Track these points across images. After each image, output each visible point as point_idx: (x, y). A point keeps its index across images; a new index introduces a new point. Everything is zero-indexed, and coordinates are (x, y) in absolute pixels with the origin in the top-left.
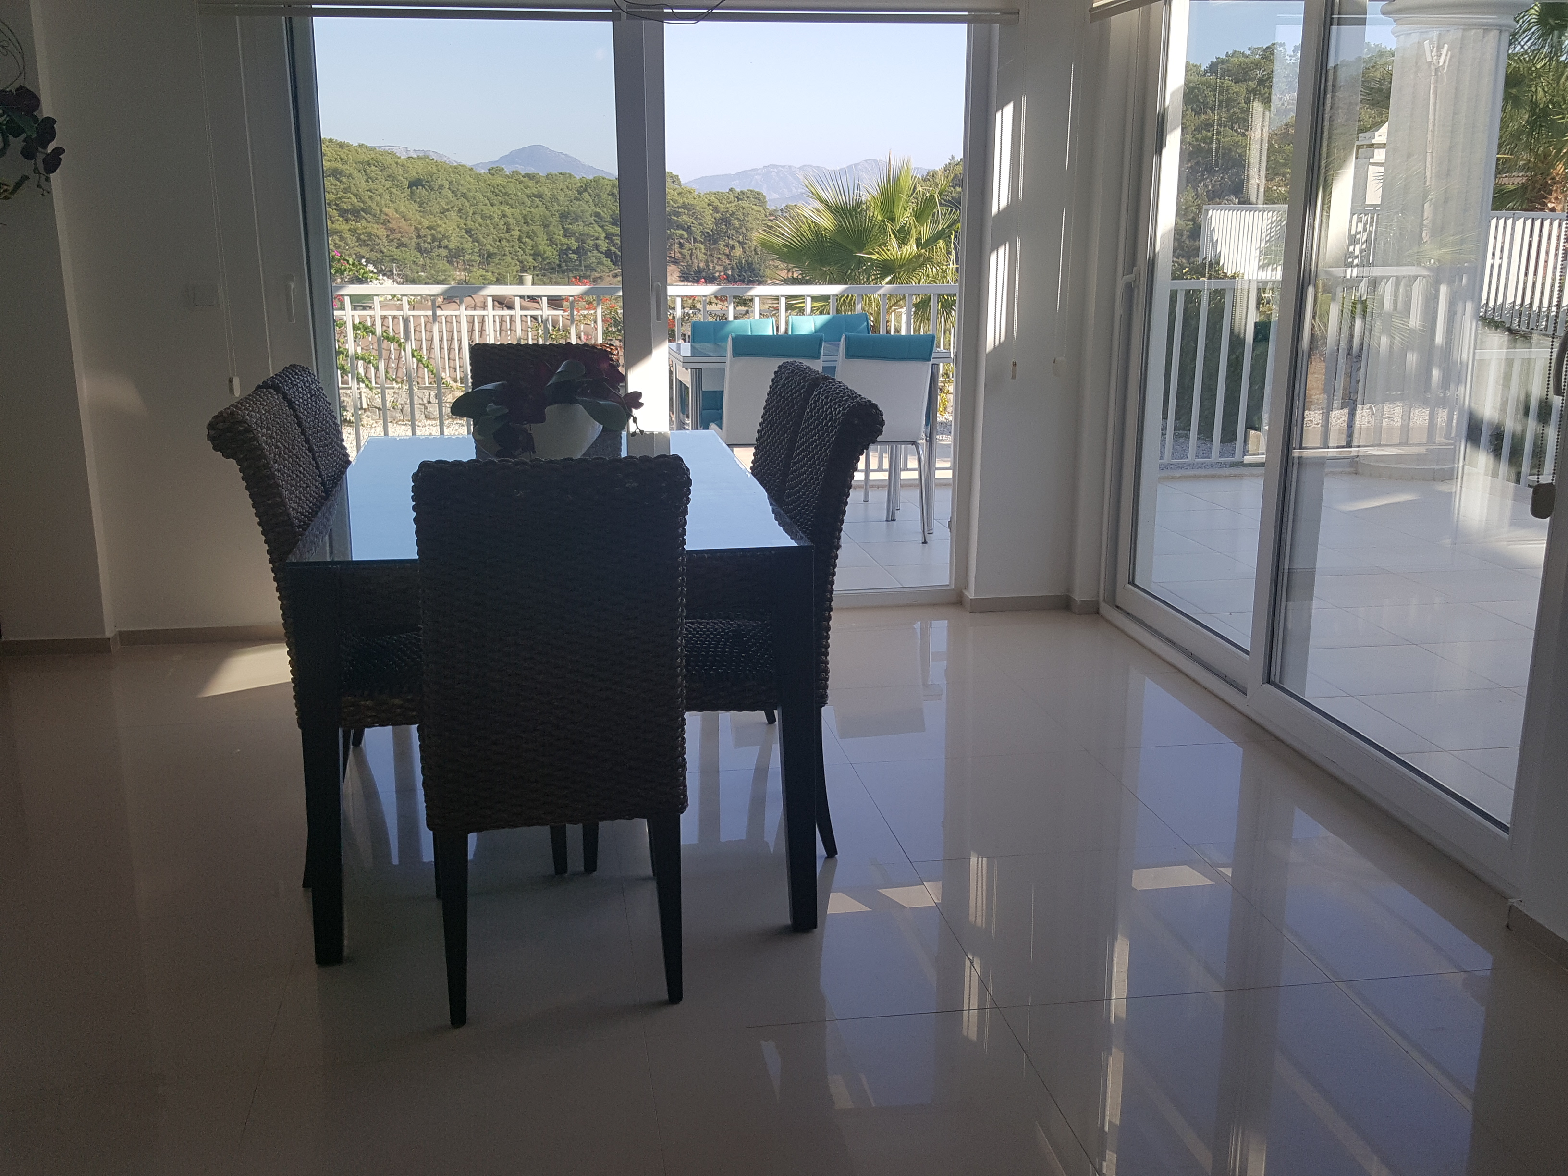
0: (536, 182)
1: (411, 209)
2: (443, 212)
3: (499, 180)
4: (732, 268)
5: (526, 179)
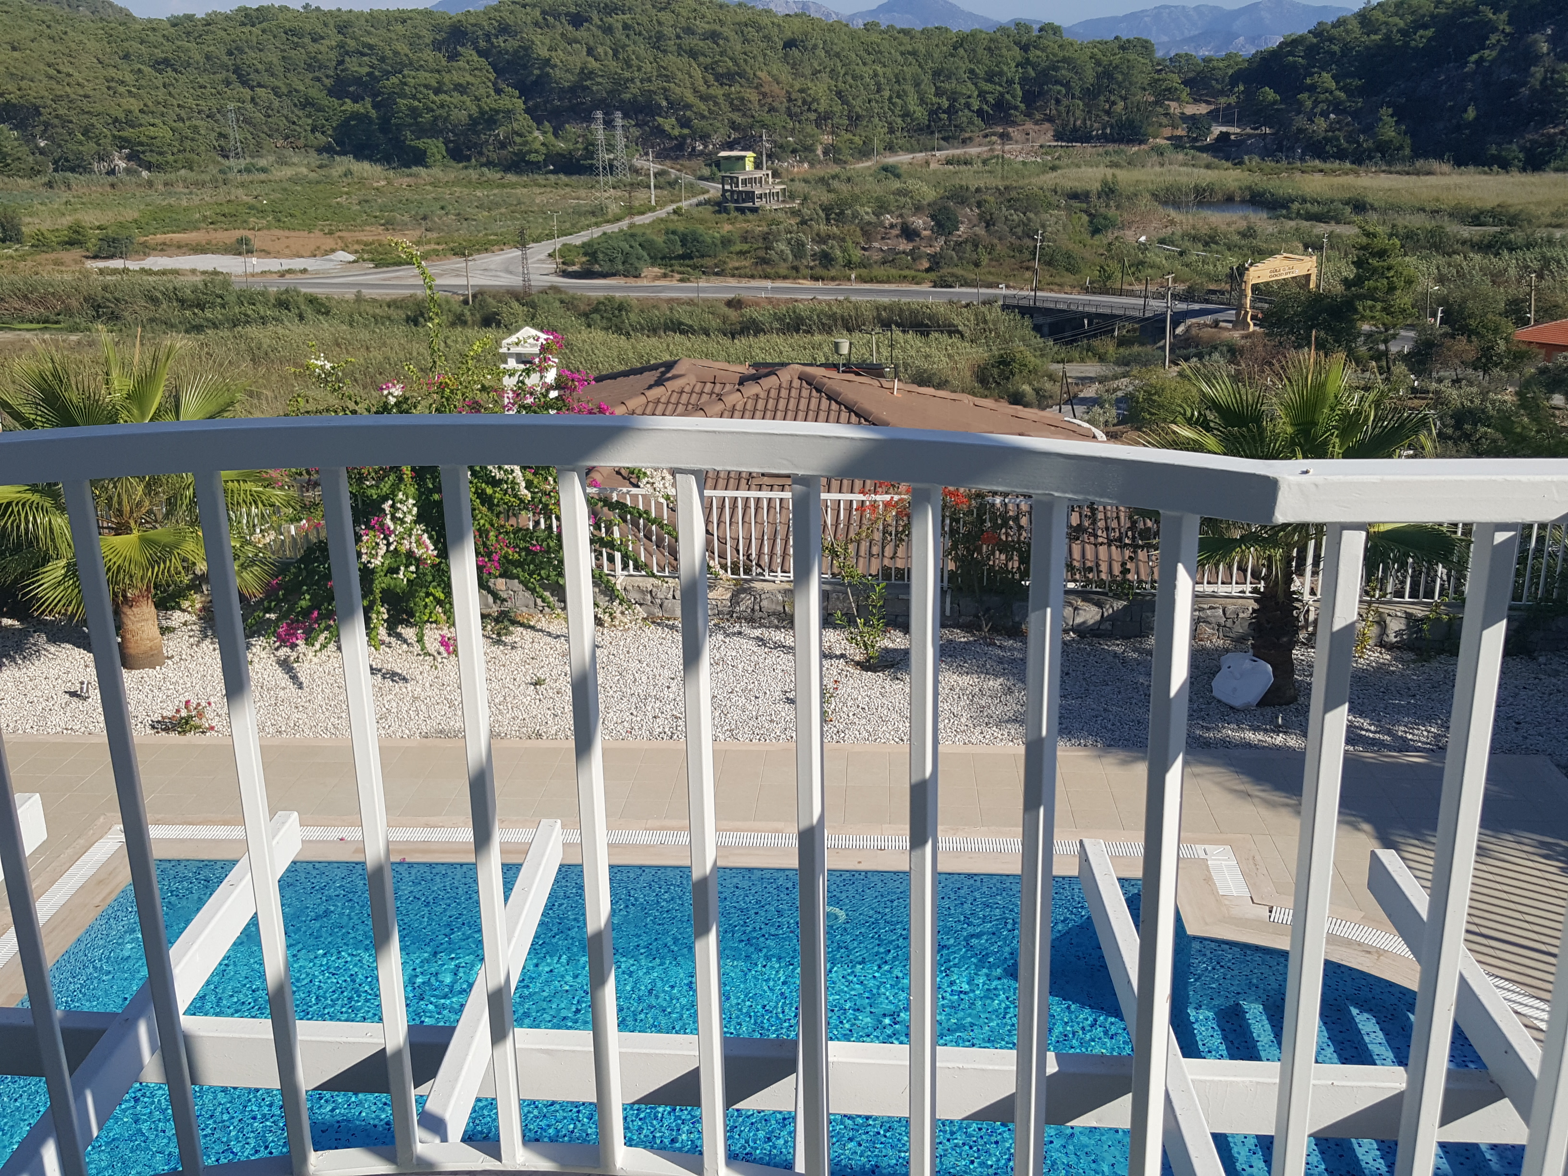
0: (911, 38)
1: (784, 73)
2: (815, 73)
3: (874, 37)
4: (1112, 127)
5: (901, 35)
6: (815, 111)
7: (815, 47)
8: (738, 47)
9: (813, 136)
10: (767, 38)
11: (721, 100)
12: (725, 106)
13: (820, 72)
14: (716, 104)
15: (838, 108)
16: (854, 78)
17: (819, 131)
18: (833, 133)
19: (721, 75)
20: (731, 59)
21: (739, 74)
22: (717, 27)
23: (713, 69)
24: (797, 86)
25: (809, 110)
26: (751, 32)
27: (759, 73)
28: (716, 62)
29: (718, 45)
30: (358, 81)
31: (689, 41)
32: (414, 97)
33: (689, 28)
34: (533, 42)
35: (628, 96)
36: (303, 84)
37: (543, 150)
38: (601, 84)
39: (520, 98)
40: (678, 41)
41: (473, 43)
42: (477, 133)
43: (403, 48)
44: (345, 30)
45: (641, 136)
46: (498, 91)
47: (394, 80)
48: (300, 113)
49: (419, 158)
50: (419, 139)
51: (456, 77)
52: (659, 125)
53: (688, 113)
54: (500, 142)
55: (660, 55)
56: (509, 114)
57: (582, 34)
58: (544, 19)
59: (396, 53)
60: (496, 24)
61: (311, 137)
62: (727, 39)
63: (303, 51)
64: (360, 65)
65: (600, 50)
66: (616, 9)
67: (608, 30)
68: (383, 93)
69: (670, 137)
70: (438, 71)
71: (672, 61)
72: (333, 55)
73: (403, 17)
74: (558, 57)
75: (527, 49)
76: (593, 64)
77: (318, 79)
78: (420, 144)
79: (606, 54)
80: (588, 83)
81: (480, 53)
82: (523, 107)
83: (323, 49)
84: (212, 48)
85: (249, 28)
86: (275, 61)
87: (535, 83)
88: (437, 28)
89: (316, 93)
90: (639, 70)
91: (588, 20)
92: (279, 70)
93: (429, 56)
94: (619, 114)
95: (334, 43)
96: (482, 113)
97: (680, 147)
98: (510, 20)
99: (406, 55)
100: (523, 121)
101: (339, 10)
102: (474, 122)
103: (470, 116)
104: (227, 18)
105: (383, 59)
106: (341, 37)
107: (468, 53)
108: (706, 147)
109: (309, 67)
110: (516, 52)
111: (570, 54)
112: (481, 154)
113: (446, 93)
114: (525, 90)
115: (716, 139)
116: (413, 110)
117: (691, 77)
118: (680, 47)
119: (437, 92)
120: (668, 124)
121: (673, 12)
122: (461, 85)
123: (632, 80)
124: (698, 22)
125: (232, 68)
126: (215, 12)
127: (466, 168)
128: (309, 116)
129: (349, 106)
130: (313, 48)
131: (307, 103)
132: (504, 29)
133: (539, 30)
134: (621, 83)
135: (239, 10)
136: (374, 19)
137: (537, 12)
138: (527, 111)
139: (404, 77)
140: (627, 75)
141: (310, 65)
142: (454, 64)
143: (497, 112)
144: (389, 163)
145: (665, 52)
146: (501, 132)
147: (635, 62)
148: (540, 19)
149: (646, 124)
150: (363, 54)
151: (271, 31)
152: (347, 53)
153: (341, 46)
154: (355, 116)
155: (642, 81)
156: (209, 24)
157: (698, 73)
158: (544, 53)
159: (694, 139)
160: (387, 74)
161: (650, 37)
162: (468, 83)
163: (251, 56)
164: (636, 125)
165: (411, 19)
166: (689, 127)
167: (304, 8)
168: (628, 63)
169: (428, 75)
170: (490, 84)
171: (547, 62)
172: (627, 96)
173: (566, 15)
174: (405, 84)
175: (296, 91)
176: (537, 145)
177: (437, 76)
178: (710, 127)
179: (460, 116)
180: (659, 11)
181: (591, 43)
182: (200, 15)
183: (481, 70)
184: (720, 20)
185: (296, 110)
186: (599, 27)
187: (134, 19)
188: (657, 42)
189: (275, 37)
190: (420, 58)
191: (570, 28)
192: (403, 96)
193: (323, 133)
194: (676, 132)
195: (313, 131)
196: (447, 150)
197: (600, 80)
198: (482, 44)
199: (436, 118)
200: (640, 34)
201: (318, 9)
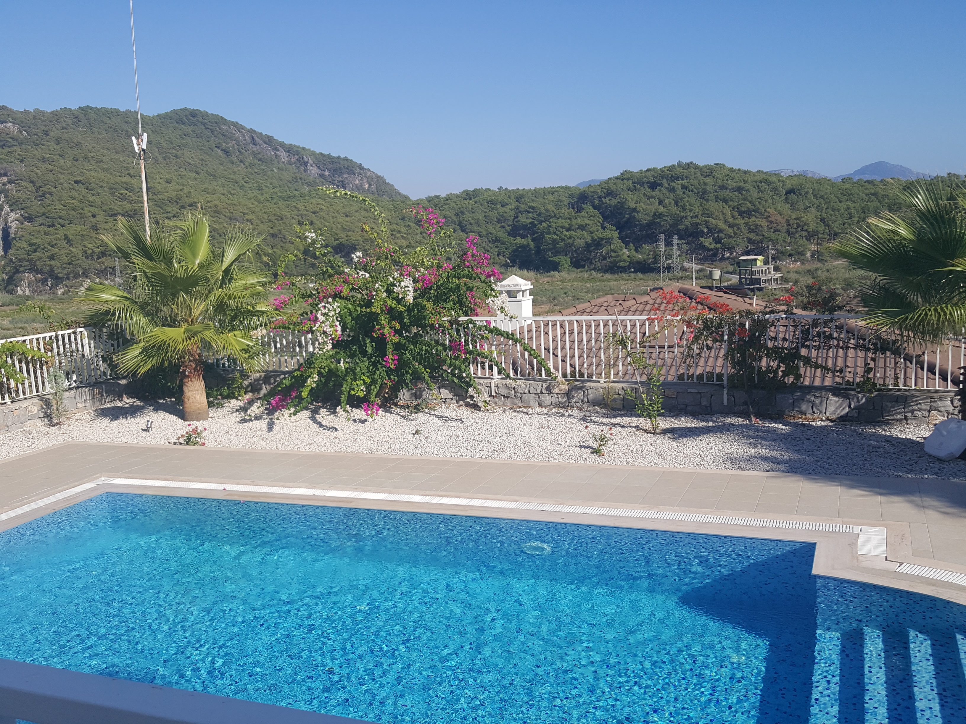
0: (874, 186)
1: (786, 208)
2: (806, 208)
3: (847, 186)
5: (867, 184)
6: (806, 230)
7: (807, 193)
8: (756, 195)
9: (804, 245)
10: (775, 189)
11: (742, 227)
12: (745, 230)
13: (810, 207)
14: (739, 229)
15: (821, 228)
16: (834, 210)
17: (809, 243)
18: (818, 244)
19: (744, 212)
20: (750, 202)
21: (754, 211)
22: (742, 184)
23: (738, 208)
24: (794, 216)
25: (802, 230)
26: (764, 186)
27: (768, 210)
28: (740, 204)
29: (742, 194)
30: (525, 227)
31: (722, 193)
32: (555, 233)
33: (723, 186)
34: (626, 200)
35: (683, 226)
36: (495, 230)
37: (628, 259)
38: (666, 221)
39: (616, 230)
40: (716, 194)
41: (591, 202)
42: (590, 252)
43: (551, 207)
44: (520, 200)
45: (690, 249)
46: (603, 228)
47: (544, 225)
48: (492, 246)
49: (555, 267)
50: (556, 256)
51: (579, 221)
52: (702, 243)
53: (721, 235)
54: (602, 256)
55: (705, 202)
56: (609, 240)
57: (656, 193)
58: (634, 186)
59: (547, 210)
60: (605, 191)
61: (497, 258)
62: (748, 190)
63: (496, 212)
64: (527, 218)
65: (667, 201)
66: (678, 178)
67: (672, 190)
68: (537, 233)
69: (708, 250)
70: (570, 219)
71: (712, 205)
72: (512, 213)
73: (552, 191)
74: (641, 206)
75: (622, 204)
76: (661, 209)
77: (503, 227)
78: (556, 259)
79: (670, 203)
80: (658, 220)
81: (594, 208)
82: (618, 235)
83: (507, 210)
84: (448, 212)
85: (468, 201)
86: (481, 218)
87: (627, 222)
88: (572, 196)
89: (502, 235)
90: (691, 211)
91: (661, 185)
92: (482, 223)
93: (565, 211)
94: (676, 237)
95: (513, 207)
96: (593, 240)
97: (715, 255)
98: (613, 188)
99: (553, 211)
100: (617, 243)
101: (518, 189)
102: (588, 245)
103: (586, 242)
104: (457, 196)
105: (539, 215)
106: (518, 203)
107: (588, 208)
108: (731, 254)
109: (499, 221)
110: (615, 206)
111: (648, 205)
112: (591, 263)
113: (573, 230)
114: (620, 228)
115: (739, 250)
116: (554, 241)
117: (723, 214)
118: (717, 197)
119: (567, 230)
120: (708, 242)
121: (714, 177)
122: (582, 225)
123: (686, 217)
124: (729, 182)
125: (457, 223)
126: (451, 194)
127: (582, 272)
128: (497, 247)
129: (519, 241)
130: (502, 210)
131: (496, 240)
132: (610, 194)
133: (630, 193)
134: (679, 220)
135: (464, 192)
136: (536, 193)
137: (630, 183)
138: (620, 238)
139: (550, 223)
140: (683, 214)
141: (499, 220)
142: (579, 214)
143: (602, 239)
144: (538, 270)
145: (707, 200)
146: (604, 251)
147: (688, 207)
148: (632, 186)
149: (694, 242)
150: (529, 212)
151: (480, 202)
152: (520, 212)
153: (517, 208)
154: (522, 246)
155: (692, 217)
156: (447, 200)
157: (728, 211)
158: (633, 205)
159: (724, 250)
160: (541, 222)
161: (699, 192)
162: (586, 224)
163: (468, 216)
164: (686, 244)
165: (557, 191)
166: (720, 243)
167: (499, 189)
168: (684, 208)
169: (563, 221)
170: (599, 224)
171: (634, 210)
172: (681, 227)
173: (647, 183)
174: (550, 226)
175: (491, 234)
176: (625, 257)
177: (569, 221)
178: (734, 243)
179: (580, 242)
180: (706, 177)
181: (662, 198)
182: (443, 195)
183: (594, 217)
184: (744, 180)
185: (490, 245)
186: (666, 188)
187: (410, 200)
188: (703, 195)
189: (482, 205)
190: (560, 213)
191: (649, 190)
192: (549, 233)
193: (504, 256)
194: (712, 246)
195: (498, 255)
196: (571, 263)
197: (666, 218)
198: (596, 202)
199: (566, 245)
200: (692, 191)
201: (506, 189)
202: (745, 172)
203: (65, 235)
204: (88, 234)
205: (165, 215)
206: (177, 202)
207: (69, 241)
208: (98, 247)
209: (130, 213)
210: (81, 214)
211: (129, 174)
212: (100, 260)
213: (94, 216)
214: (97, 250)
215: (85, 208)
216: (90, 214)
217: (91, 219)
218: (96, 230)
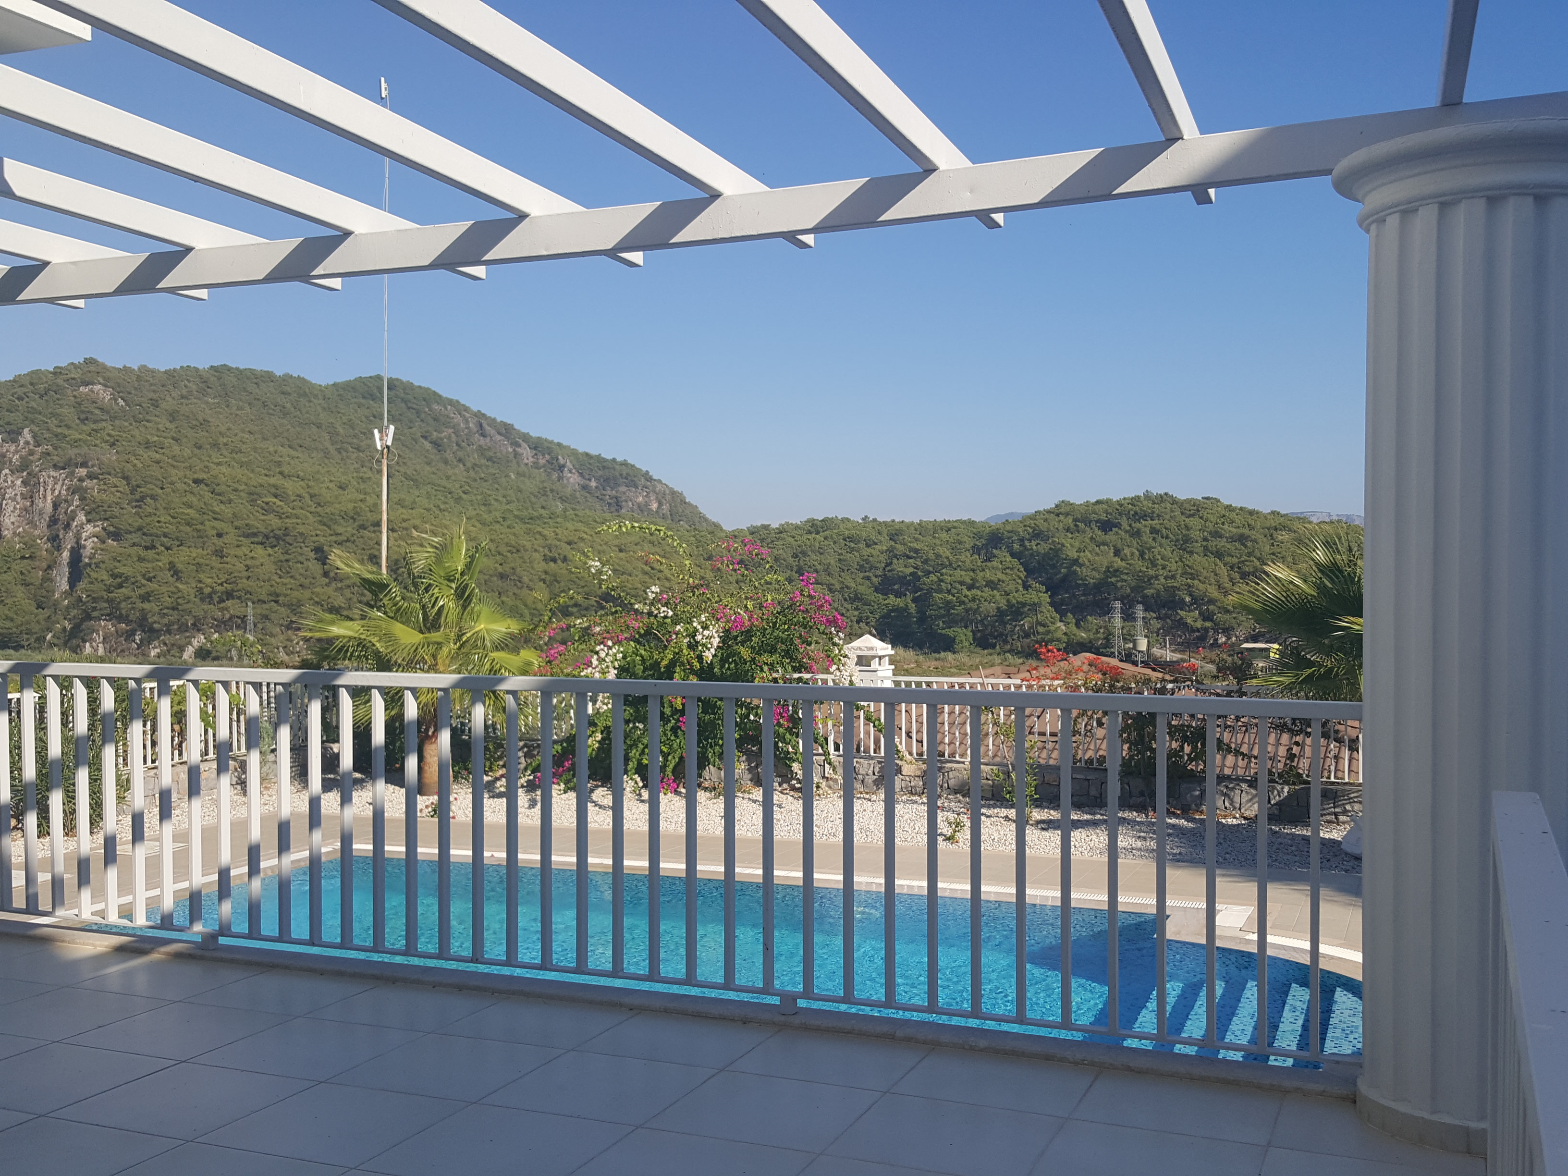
20: (1258, 559)
22: (1246, 531)
23: (1239, 568)
29: (1246, 546)
30: (902, 580)
31: (1214, 543)
32: (949, 592)
33: (1216, 532)
34: (1063, 545)
35: (1152, 591)
36: (856, 583)
37: (1064, 638)
38: (1125, 581)
39: (1046, 592)
40: (1204, 543)
41: (1007, 547)
42: (1005, 624)
43: (945, 552)
44: (896, 537)
45: (1162, 628)
46: (1026, 587)
47: (933, 577)
48: (849, 606)
49: (949, 645)
50: (950, 628)
51: (988, 574)
52: (1182, 618)
53: (1211, 607)
54: (1024, 631)
55: (1186, 555)
56: (1035, 607)
57: (1111, 537)
58: (1076, 526)
59: (938, 556)
60: (1031, 531)
61: (856, 626)
62: (1255, 541)
63: (857, 554)
64: (906, 566)
65: (1127, 551)
66: (1145, 516)
67: (1137, 534)
68: (922, 589)
69: (1193, 630)
70: (973, 570)
71: (1198, 561)
72: (883, 558)
73: (948, 527)
74: (1086, 557)
75: (1056, 551)
76: (1118, 563)
77: (868, 578)
78: (950, 632)
79: (1132, 554)
80: (1113, 580)
81: (1013, 555)
82: (1048, 600)
83: (874, 552)
84: (781, 552)
85: (813, 535)
86: (832, 562)
87: (1064, 579)
88: (978, 535)
89: (865, 590)
90: (1164, 568)
91: (1118, 525)
92: (835, 570)
93: (967, 558)
94: (1140, 607)
95: (885, 548)
96: (1010, 605)
97: (1203, 638)
98: (1043, 526)
99: (947, 558)
100: (1047, 612)
101: (893, 521)
102: (1001, 613)
103: (998, 608)
104: (797, 527)
105: (926, 562)
106: (893, 543)
107: (1003, 555)
108: (1229, 638)
109: (861, 568)
110: (1045, 554)
111: (1097, 554)
112: (1006, 642)
113: (978, 588)
114: (1053, 588)
115: (1241, 632)
116: (948, 605)
117: (1216, 575)
118: (1206, 548)
119: (970, 588)
120: (1191, 618)
121: (1201, 518)
122: (992, 582)
123: (1156, 577)
124: (1226, 527)
125: (795, 569)
126: (787, 523)
127: (991, 654)
128: (857, 609)
129: (892, 600)
130: (866, 551)
131: (856, 598)
132: (1038, 535)
133: (1070, 535)
134: (1145, 581)
135: (808, 521)
136: (922, 528)
137: (1070, 520)
138: (1052, 604)
139: (942, 575)
140: (1151, 572)
141: (862, 566)
142: (989, 564)
143: (1024, 604)
144: (921, 649)
145: (1191, 553)
146: (1026, 623)
147: (1160, 562)
148: (1072, 526)
149: (1167, 616)
150: (909, 557)
151: (832, 538)
152: (895, 556)
153: (890, 550)
154: (897, 609)
155: (1166, 578)
156: (781, 532)
157: (1223, 571)
158: (1073, 554)
159: (1216, 632)
160: (928, 573)
161: (1177, 540)
162: (999, 580)
163: (813, 559)
164: (1157, 618)
165: (955, 528)
166: (1212, 620)
167: (863, 519)
168: (1154, 564)
169: (963, 573)
170: (1020, 581)
171: (1076, 562)
172: (1149, 592)
173: (1097, 522)
174: (942, 581)
175: (848, 587)
176: (1059, 634)
177: (972, 574)
178: (1233, 621)
179: (989, 608)
180: (1189, 516)
181: (1119, 546)
182: (775, 525)
183: (1012, 569)
184: (1249, 525)
185: (845, 605)
186: (1126, 532)
187: (722, 530)
188: (1184, 544)
189: (835, 543)
190: (958, 560)
191: (1100, 533)
192: (940, 591)
193: (867, 624)
194: (1199, 624)
195: (858, 622)
196: (973, 640)
197: (1125, 577)
198: (1016, 546)
199: (967, 611)
200: (1167, 537)
201: (875, 520)
202: (1251, 513)
203: (170, 563)
204: (207, 562)
205: (334, 538)
206: (354, 520)
207: (176, 574)
208: (222, 584)
209: (278, 532)
210: (198, 531)
211: (281, 473)
212: (222, 605)
213: (219, 535)
214: (219, 588)
215: (207, 523)
216: (214, 532)
217: (215, 540)
218: (222, 557)
